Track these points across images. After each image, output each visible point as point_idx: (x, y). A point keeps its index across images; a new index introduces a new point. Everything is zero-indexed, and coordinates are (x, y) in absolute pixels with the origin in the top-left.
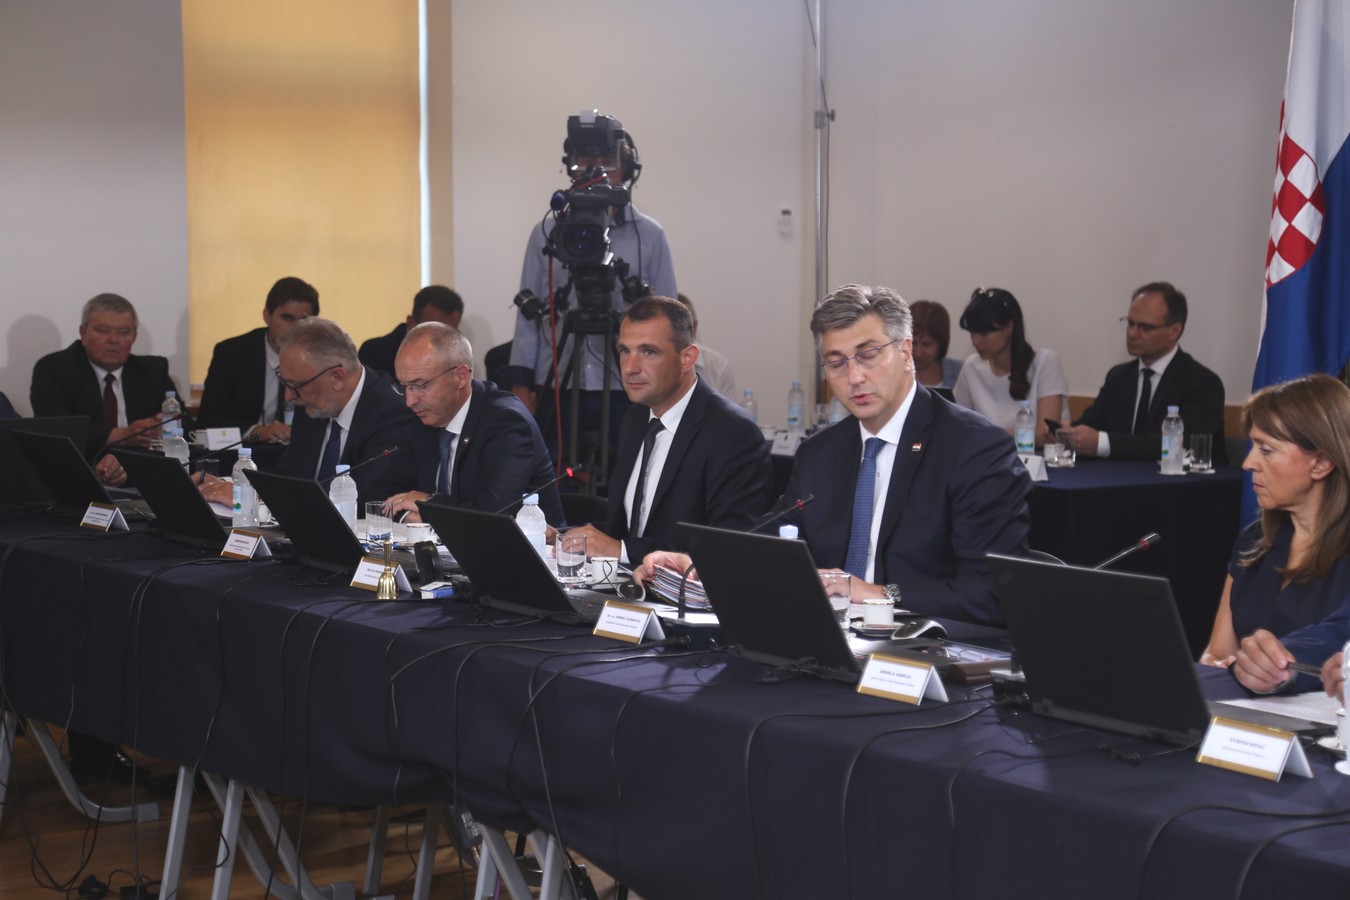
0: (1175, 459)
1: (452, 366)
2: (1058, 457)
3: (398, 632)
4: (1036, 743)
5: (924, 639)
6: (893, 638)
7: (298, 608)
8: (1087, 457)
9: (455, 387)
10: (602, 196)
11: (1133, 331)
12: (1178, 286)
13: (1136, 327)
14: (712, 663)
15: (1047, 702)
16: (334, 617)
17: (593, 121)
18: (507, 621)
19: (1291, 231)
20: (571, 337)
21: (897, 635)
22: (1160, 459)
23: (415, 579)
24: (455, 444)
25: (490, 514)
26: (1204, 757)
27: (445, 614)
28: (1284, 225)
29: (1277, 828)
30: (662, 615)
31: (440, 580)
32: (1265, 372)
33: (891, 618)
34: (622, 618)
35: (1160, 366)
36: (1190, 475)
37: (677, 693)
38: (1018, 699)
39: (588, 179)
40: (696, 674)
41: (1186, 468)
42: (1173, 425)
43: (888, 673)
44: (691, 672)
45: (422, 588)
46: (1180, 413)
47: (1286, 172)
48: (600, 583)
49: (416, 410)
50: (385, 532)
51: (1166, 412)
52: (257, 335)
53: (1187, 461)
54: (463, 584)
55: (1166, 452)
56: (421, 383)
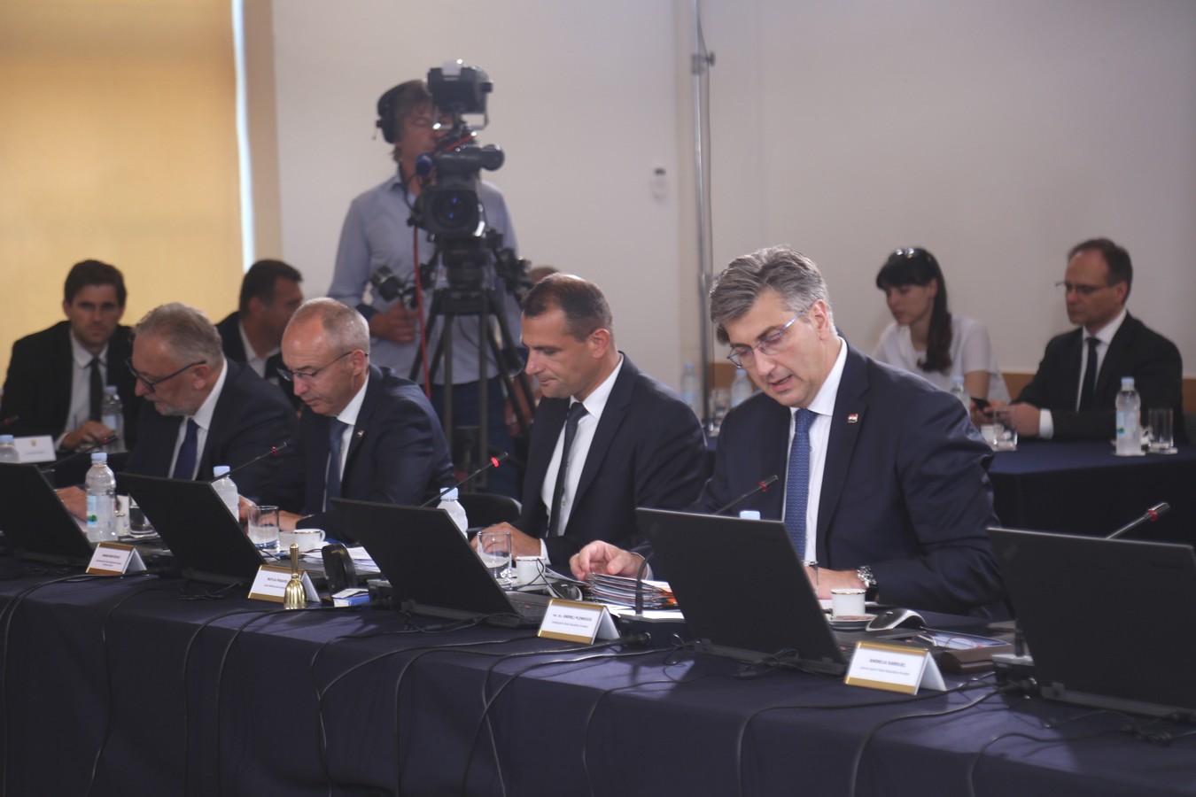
1: (346, 352)
2: (998, 440)
3: (324, 641)
4: (1053, 727)
5: (901, 629)
6: (868, 629)
7: (201, 622)
8: (1029, 440)
9: (349, 374)
10: (472, 158)
11: (1073, 295)
12: (1119, 241)
13: (1074, 291)
14: (681, 659)
15: (1058, 685)
16: (246, 630)
17: (456, 72)
18: (439, 626)
20: (440, 319)
21: (871, 627)
22: (1114, 437)
23: (321, 586)
24: (347, 436)
25: (416, 508)
27: (366, 623)
30: (616, 613)
31: (353, 587)
33: (863, 609)
34: (571, 617)
35: (1107, 334)
36: (1149, 455)
37: (652, 691)
38: (1025, 684)
39: (455, 140)
40: (664, 672)
41: (1145, 448)
42: (1128, 400)
43: (879, 661)
44: (659, 669)
45: (334, 596)
46: (1136, 385)
48: (529, 584)
49: (304, 398)
50: (271, 540)
51: (1119, 385)
52: (60, 331)
53: (1145, 440)
54: (382, 589)
56: (310, 372)
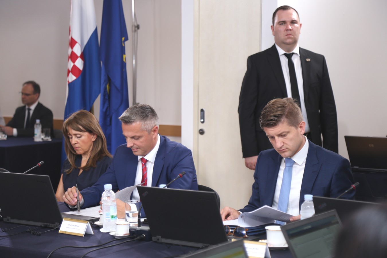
0: (39, 136)
4: (6, 232)
8: (10, 137)
13: (24, 95)
19: (75, 67)
26: (60, 231)
28: (72, 64)
29: (85, 251)
32: (68, 111)
35: (33, 107)
36: (44, 141)
41: (43, 139)
47: (72, 48)
51: (36, 122)
53: (43, 137)
55: (36, 134)
